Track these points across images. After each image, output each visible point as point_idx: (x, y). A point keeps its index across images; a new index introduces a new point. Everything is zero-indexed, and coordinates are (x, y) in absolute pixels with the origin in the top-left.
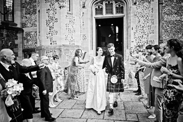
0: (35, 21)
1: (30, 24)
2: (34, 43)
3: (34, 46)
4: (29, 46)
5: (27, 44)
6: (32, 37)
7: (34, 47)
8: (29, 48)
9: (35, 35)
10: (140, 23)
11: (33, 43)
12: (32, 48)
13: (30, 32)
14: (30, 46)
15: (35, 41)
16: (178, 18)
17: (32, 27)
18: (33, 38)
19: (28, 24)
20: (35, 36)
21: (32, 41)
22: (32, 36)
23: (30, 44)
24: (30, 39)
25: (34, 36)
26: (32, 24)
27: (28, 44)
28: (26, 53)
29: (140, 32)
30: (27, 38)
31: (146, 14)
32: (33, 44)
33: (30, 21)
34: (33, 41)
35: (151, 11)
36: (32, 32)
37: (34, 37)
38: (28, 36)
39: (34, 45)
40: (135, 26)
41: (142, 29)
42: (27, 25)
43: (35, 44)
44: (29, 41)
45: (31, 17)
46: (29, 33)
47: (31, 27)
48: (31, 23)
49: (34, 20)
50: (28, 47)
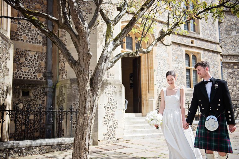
0: (37, 33)
1: (27, 37)
2: (33, 70)
3: (34, 77)
4: (21, 75)
5: (18, 71)
6: (30, 60)
7: (32, 77)
8: (22, 78)
9: (35, 56)
10: (160, 65)
11: (31, 71)
12: (29, 79)
13: (27, 50)
14: (24, 76)
15: (36, 68)
16: (177, 66)
17: (31, 43)
18: (31, 62)
19: (23, 35)
20: (35, 59)
21: (29, 66)
22: (29, 57)
23: (26, 72)
24: (26, 62)
25: (33, 58)
26: (31, 37)
27: (20, 72)
28: (18, 87)
29: (160, 75)
30: (19, 60)
31: (164, 57)
32: (31, 73)
33: (27, 31)
34: (32, 67)
35: (167, 55)
36: (30, 51)
37: (33, 60)
38: (22, 57)
39: (34, 75)
40: (157, 68)
41: (162, 72)
42: (21, 37)
43: (34, 72)
44: (24, 66)
45: (29, 26)
46: (25, 52)
47: (28, 43)
48: (30, 35)
49: (35, 32)
50: (20, 77)
